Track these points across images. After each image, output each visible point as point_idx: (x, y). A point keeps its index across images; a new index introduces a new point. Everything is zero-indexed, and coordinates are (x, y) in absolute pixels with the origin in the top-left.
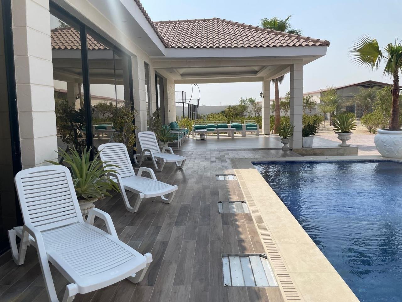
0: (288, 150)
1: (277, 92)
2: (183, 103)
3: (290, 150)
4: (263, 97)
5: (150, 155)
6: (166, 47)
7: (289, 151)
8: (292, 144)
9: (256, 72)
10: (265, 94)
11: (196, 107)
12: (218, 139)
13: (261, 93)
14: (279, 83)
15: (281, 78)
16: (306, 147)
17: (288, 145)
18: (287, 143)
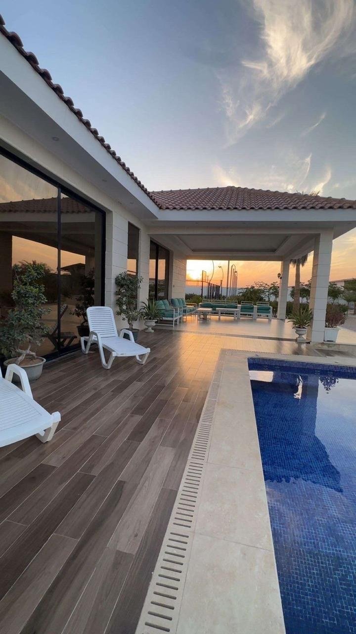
0: (304, 343)
1: (298, 275)
2: (202, 281)
3: (307, 343)
4: (281, 278)
5: (96, 339)
6: (160, 208)
7: (305, 345)
8: (309, 335)
9: (274, 250)
10: (284, 276)
11: (218, 288)
12: (219, 319)
13: (279, 274)
14: (301, 266)
15: (304, 259)
16: (328, 341)
17: (304, 337)
18: (304, 334)
